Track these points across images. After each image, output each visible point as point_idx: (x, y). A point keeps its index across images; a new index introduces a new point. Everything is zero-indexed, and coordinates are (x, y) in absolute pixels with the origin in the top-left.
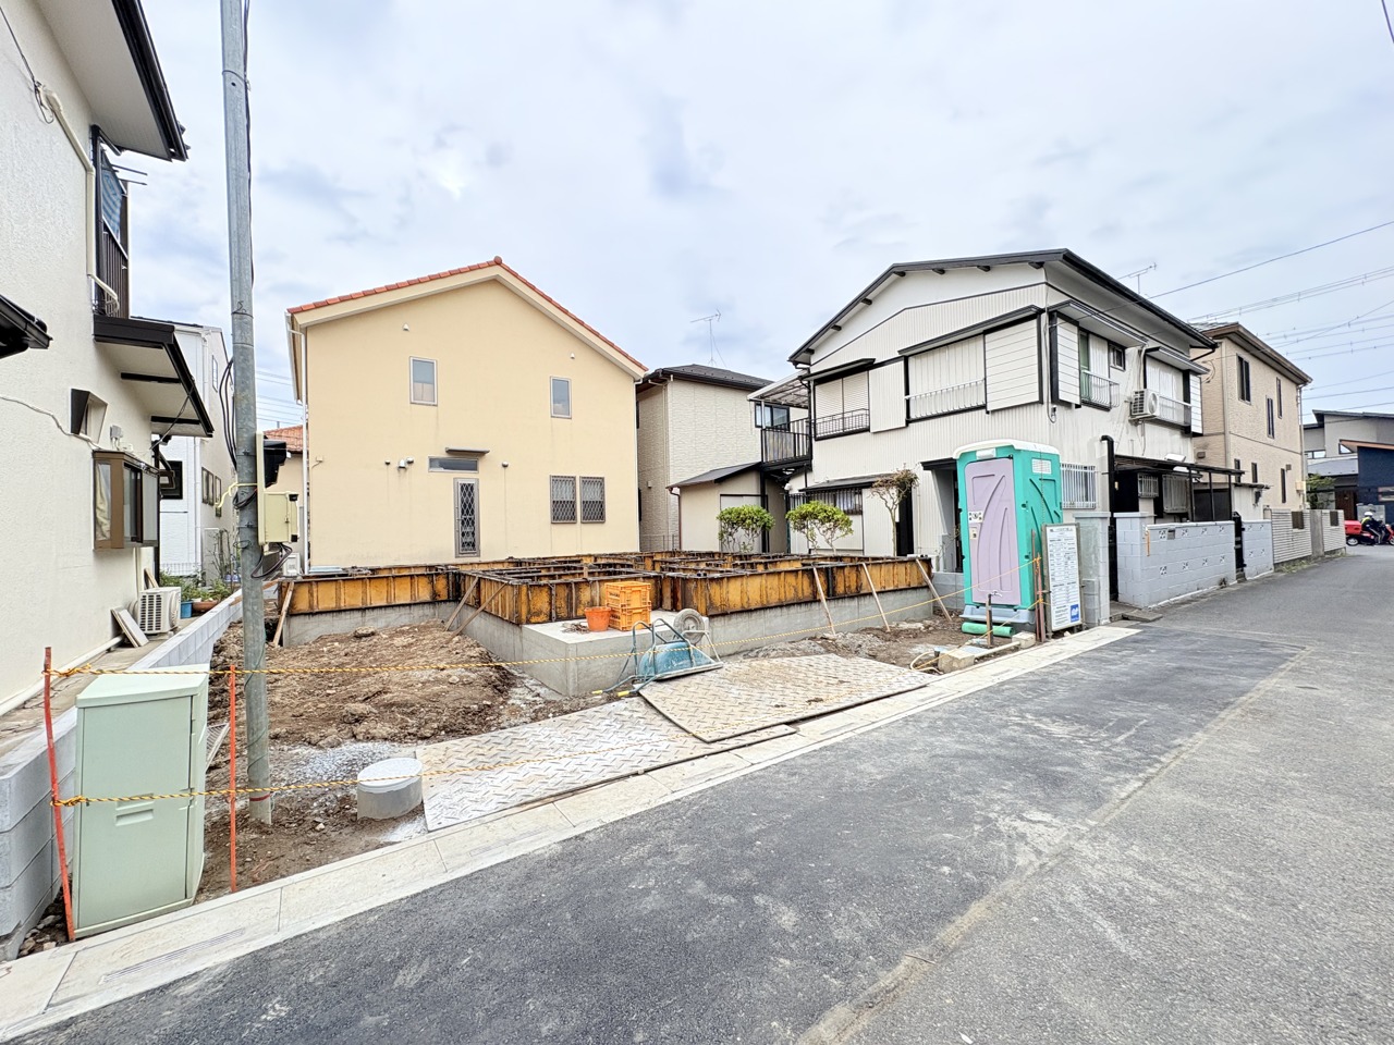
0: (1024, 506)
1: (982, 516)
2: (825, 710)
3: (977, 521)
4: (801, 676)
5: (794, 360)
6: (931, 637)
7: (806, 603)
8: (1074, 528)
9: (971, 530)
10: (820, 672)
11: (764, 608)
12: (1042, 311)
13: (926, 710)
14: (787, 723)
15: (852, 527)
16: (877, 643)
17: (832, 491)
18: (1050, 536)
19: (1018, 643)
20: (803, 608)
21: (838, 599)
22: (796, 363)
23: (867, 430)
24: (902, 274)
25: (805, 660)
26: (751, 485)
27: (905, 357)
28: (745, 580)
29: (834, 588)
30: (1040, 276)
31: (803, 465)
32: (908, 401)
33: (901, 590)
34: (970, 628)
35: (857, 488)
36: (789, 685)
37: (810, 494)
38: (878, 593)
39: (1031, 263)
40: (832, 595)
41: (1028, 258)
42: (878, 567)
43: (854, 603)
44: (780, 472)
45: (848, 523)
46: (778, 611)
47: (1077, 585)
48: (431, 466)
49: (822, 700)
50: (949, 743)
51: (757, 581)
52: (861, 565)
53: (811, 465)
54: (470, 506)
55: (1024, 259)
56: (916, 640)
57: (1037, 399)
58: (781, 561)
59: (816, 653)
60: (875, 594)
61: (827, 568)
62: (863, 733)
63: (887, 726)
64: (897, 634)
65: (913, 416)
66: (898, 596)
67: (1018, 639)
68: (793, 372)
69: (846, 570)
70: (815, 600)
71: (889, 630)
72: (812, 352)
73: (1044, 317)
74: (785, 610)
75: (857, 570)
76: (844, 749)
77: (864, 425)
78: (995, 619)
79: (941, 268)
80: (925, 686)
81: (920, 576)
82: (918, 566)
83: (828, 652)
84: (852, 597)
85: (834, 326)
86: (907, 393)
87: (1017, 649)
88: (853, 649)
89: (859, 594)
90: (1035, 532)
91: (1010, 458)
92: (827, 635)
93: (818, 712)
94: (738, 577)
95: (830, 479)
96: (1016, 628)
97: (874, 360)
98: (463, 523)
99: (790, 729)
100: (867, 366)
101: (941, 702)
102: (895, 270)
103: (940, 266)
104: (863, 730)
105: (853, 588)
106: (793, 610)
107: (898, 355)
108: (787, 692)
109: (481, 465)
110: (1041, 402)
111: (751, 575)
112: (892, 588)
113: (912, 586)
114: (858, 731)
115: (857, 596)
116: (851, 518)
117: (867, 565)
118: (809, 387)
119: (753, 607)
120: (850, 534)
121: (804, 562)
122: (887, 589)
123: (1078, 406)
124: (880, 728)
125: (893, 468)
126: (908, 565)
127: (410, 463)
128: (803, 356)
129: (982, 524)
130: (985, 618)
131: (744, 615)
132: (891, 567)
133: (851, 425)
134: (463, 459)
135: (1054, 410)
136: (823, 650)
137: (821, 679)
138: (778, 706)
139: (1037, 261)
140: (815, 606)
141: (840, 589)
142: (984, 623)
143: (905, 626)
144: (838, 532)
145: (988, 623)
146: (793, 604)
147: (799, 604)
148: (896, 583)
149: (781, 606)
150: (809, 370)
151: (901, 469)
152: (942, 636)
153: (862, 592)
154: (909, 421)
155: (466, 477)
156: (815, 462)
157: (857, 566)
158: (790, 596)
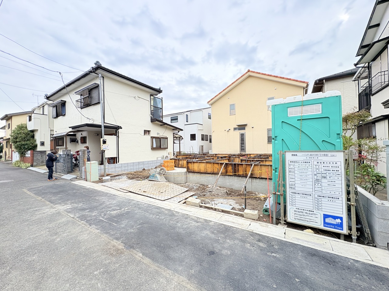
11: (206, 173)
46: (211, 175)
48: (234, 130)
51: (203, 164)
52: (252, 165)
54: (243, 139)
69: (244, 166)
70: (227, 174)
85: (370, 27)
94: (197, 162)
98: (241, 144)
109: (246, 128)
117: (254, 165)
119: (201, 172)
127: (230, 130)
134: (242, 127)
153: (253, 176)
155: (242, 132)
157: (250, 165)
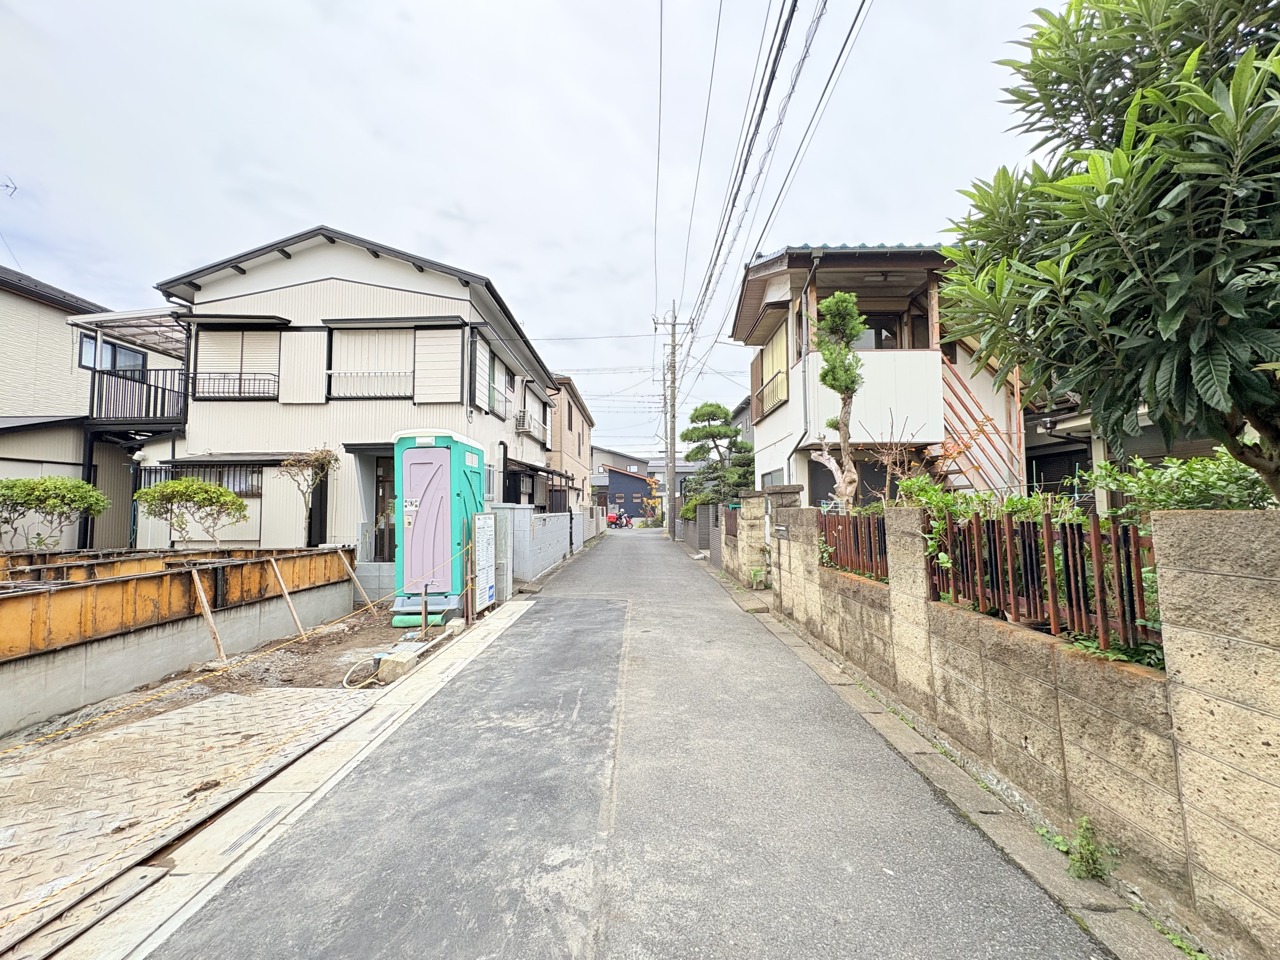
0: (458, 495)
1: (418, 503)
2: (226, 800)
3: (413, 508)
4: (170, 748)
5: (167, 289)
6: (359, 639)
7: (174, 622)
8: (493, 516)
9: (406, 518)
10: (208, 731)
11: (86, 643)
12: (466, 324)
13: (383, 744)
14: (144, 862)
15: (246, 513)
16: (292, 660)
17: (216, 467)
18: (478, 524)
19: (451, 630)
20: (169, 630)
21: (231, 608)
22: (168, 295)
23: (275, 399)
24: (332, 241)
25: (175, 717)
26: (67, 448)
27: (330, 329)
28: (43, 601)
29: (225, 595)
30: (465, 293)
31: (172, 429)
32: (330, 377)
33: (319, 587)
34: (401, 621)
35: (257, 465)
36: (144, 775)
37: (177, 468)
38: (290, 594)
39: (460, 279)
40: (220, 604)
41: (459, 274)
42: (291, 563)
43: (255, 611)
44: (125, 435)
45: (241, 508)
46: (118, 643)
47: (493, 568)
49: (217, 784)
50: (426, 787)
51: (74, 601)
52: (269, 561)
53: (184, 432)
55: (454, 273)
56: (341, 647)
57: (459, 400)
58: (122, 562)
59: (195, 698)
60: (288, 596)
61: (215, 569)
62: (300, 820)
63: (335, 790)
64: (315, 643)
65: (334, 393)
66: (315, 594)
67: (452, 627)
68: (162, 305)
69: (246, 570)
70: (192, 614)
71: (306, 640)
72: (198, 288)
73: (467, 329)
74: (132, 639)
75: (262, 568)
76: (272, 869)
77: (272, 392)
78: (430, 608)
79: (375, 251)
80: (371, 708)
81: (341, 569)
82: (340, 558)
83: (216, 690)
84: (251, 604)
85: (237, 266)
86: (329, 367)
87: (450, 637)
88: (257, 677)
89: (262, 599)
90: (466, 520)
91: (447, 448)
92: (212, 665)
93: (212, 810)
94: (26, 596)
95: (214, 451)
96: (447, 616)
97: (290, 322)
99: (152, 872)
100: (281, 326)
101: (396, 726)
102: (323, 232)
103: (376, 249)
104: (299, 813)
105: (255, 591)
106: (148, 636)
107: (321, 324)
108: (141, 789)
110: (461, 403)
111: (58, 591)
112: (307, 586)
113: (332, 581)
114: (292, 820)
115: (259, 602)
116: (246, 501)
117: (276, 560)
118: (189, 330)
119: (58, 646)
120: (243, 522)
121: (167, 560)
122: (301, 588)
123: (487, 413)
124: (324, 798)
125: (309, 446)
126: (329, 558)
128: (182, 289)
129: (417, 512)
130: (420, 608)
131: (36, 661)
132: (307, 561)
133: (249, 389)
135: (472, 412)
136: (206, 689)
137: (209, 743)
138: (120, 830)
139: (466, 280)
140: (191, 625)
141: (235, 595)
142: (420, 614)
143: (324, 630)
144: (224, 519)
145: (423, 613)
146: (150, 627)
147: (162, 625)
148: (312, 580)
149: (124, 634)
150: (190, 310)
151: (320, 448)
152: (371, 636)
153: (267, 596)
154: (329, 398)
156: (190, 427)
157: (262, 563)
158: (145, 613)
